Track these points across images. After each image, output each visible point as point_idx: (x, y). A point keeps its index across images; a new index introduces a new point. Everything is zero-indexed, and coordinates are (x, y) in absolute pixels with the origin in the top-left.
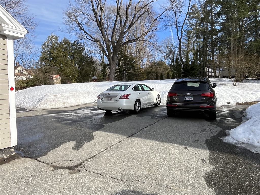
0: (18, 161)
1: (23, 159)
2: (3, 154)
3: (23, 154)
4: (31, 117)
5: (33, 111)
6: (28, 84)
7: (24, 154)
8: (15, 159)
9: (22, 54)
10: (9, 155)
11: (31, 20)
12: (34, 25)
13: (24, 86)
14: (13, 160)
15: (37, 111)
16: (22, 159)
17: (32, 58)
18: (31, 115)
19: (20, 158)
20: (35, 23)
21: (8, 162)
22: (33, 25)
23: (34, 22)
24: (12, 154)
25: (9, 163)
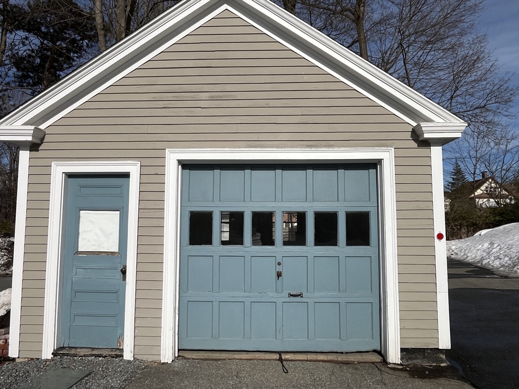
0: (448, 382)
1: (459, 381)
2: (425, 358)
3: (461, 372)
4: (499, 292)
5: (506, 277)
6: (502, 217)
7: (463, 372)
8: (445, 377)
9: (488, 157)
10: (435, 364)
11: (504, 85)
12: (511, 94)
13: (494, 221)
14: (439, 377)
15: (515, 279)
16: (457, 381)
17: (510, 162)
18: (500, 288)
19: (454, 379)
20: (512, 90)
21: (430, 378)
22: (509, 94)
23: (510, 87)
24: (442, 365)
25: (432, 380)
